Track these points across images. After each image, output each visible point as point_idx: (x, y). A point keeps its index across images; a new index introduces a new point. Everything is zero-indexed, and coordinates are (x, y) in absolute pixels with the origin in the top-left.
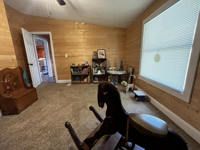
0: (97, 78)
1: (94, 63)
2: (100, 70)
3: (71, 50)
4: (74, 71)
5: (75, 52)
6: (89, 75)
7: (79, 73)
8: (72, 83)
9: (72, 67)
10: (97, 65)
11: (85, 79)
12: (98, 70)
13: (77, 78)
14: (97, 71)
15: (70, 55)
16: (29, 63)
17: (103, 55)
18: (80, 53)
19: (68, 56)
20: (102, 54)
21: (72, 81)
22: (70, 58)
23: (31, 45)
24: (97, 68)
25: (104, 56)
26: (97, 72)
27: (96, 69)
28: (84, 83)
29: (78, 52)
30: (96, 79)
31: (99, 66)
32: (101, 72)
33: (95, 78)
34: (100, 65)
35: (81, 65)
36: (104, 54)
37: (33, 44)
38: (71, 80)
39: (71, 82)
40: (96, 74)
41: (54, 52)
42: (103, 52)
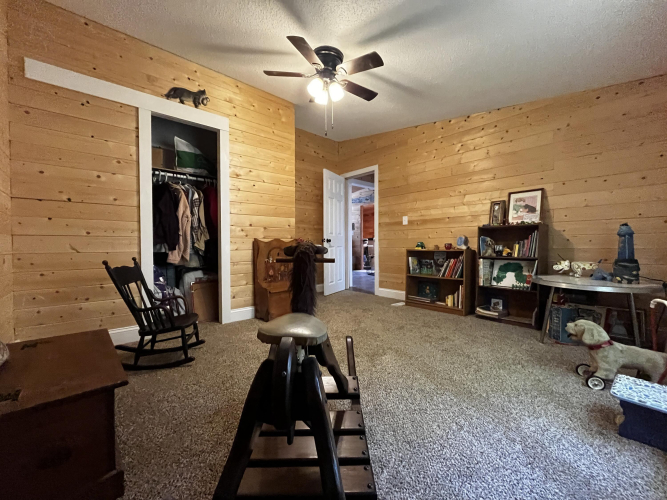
0: (501, 302)
1: (484, 241)
2: (517, 269)
3: (419, 205)
4: (420, 264)
5: (427, 208)
6: (461, 283)
7: (435, 273)
8: (409, 302)
9: (411, 253)
10: (501, 252)
11: (450, 297)
12: (504, 269)
13: (428, 291)
14: (501, 275)
15: (415, 216)
16: (325, 237)
17: (532, 210)
18: (446, 210)
19: (409, 222)
20: (526, 206)
21: (408, 294)
22: (415, 227)
23: (340, 201)
24: (502, 263)
25: (538, 212)
26: (499, 279)
27: (498, 264)
28: (446, 310)
29: (435, 208)
30: (498, 303)
31: (510, 254)
32: (519, 277)
33: (494, 301)
34: (512, 249)
35: (442, 248)
36: (538, 208)
37: (343, 199)
38: (404, 292)
39: (404, 299)
40: (494, 283)
41: (380, 212)
42: (535, 198)
